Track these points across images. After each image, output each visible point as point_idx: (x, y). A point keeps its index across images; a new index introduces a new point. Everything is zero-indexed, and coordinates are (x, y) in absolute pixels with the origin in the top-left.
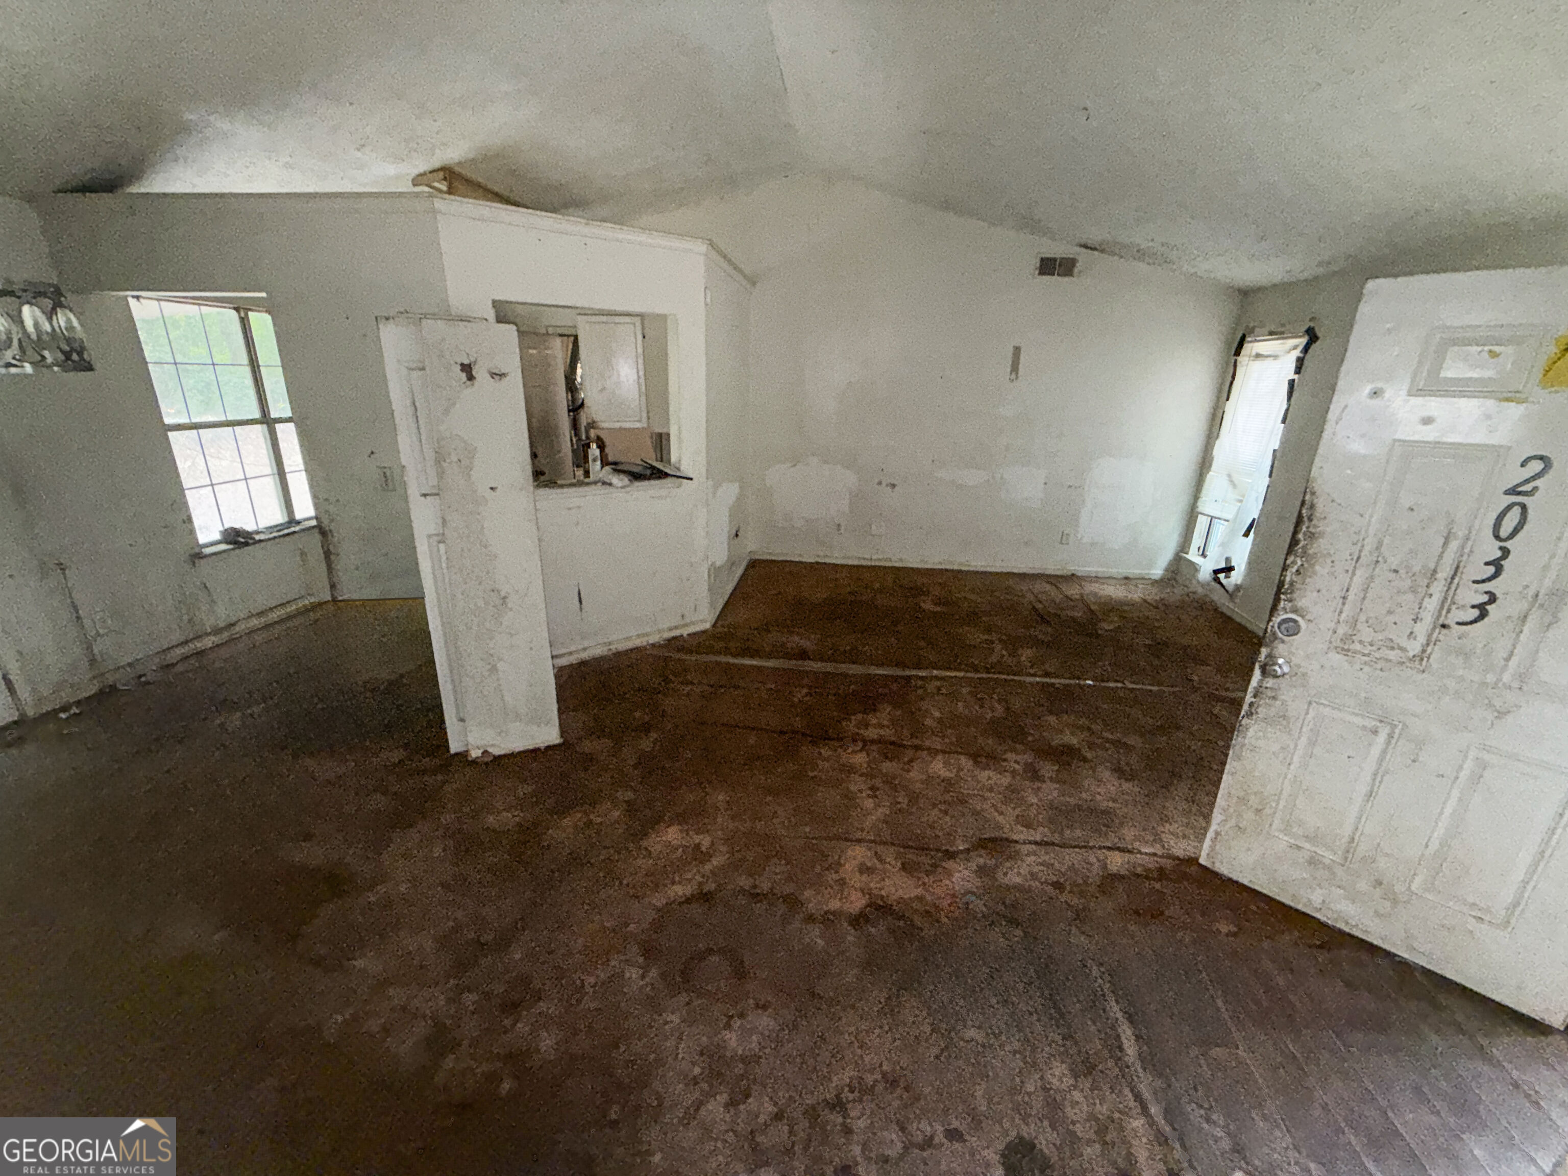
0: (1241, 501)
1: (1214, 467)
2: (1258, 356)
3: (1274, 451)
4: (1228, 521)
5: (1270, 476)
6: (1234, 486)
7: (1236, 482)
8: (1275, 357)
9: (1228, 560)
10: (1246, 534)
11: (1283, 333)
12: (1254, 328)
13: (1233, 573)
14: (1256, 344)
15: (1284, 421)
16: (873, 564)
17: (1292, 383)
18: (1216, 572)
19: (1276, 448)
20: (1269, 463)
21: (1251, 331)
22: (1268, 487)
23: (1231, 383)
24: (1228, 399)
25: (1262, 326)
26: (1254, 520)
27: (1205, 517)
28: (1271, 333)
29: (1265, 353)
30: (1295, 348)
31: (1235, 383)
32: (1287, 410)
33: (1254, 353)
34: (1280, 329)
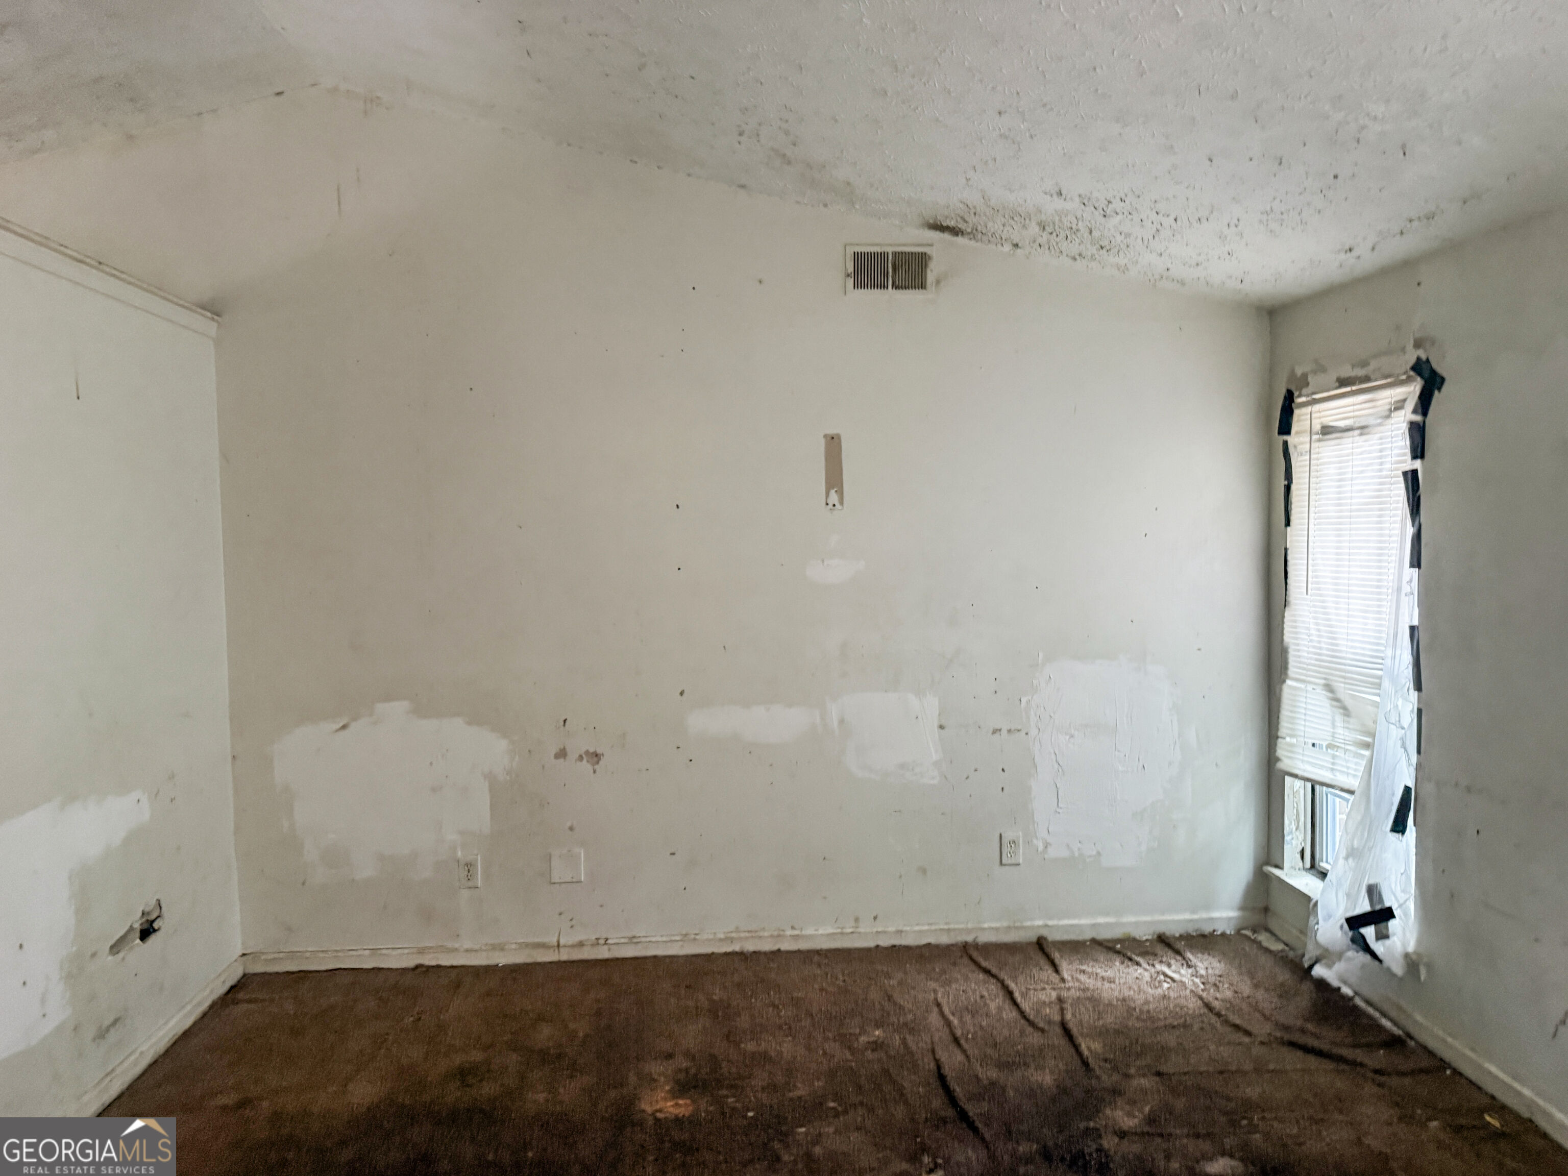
0: (1367, 746)
1: (1292, 670)
2: (1326, 430)
3: (1412, 628)
4: (1351, 792)
5: (1418, 687)
6: (1346, 711)
7: (1349, 703)
8: (1363, 429)
9: (1373, 891)
10: (1399, 826)
11: (1367, 379)
12: (1305, 376)
13: (1392, 923)
14: (1316, 407)
15: (1416, 562)
16: (564, 956)
17: (1412, 478)
18: (1355, 923)
19: (1415, 623)
20: (1407, 658)
21: (1304, 382)
22: (1420, 711)
23: (1288, 488)
24: (1288, 523)
25: (1321, 369)
26: (1407, 790)
27: (1298, 784)
28: (1343, 382)
29: (1342, 424)
30: (1399, 405)
31: (1294, 487)
32: (1417, 538)
33: (1317, 427)
34: (1360, 372)
